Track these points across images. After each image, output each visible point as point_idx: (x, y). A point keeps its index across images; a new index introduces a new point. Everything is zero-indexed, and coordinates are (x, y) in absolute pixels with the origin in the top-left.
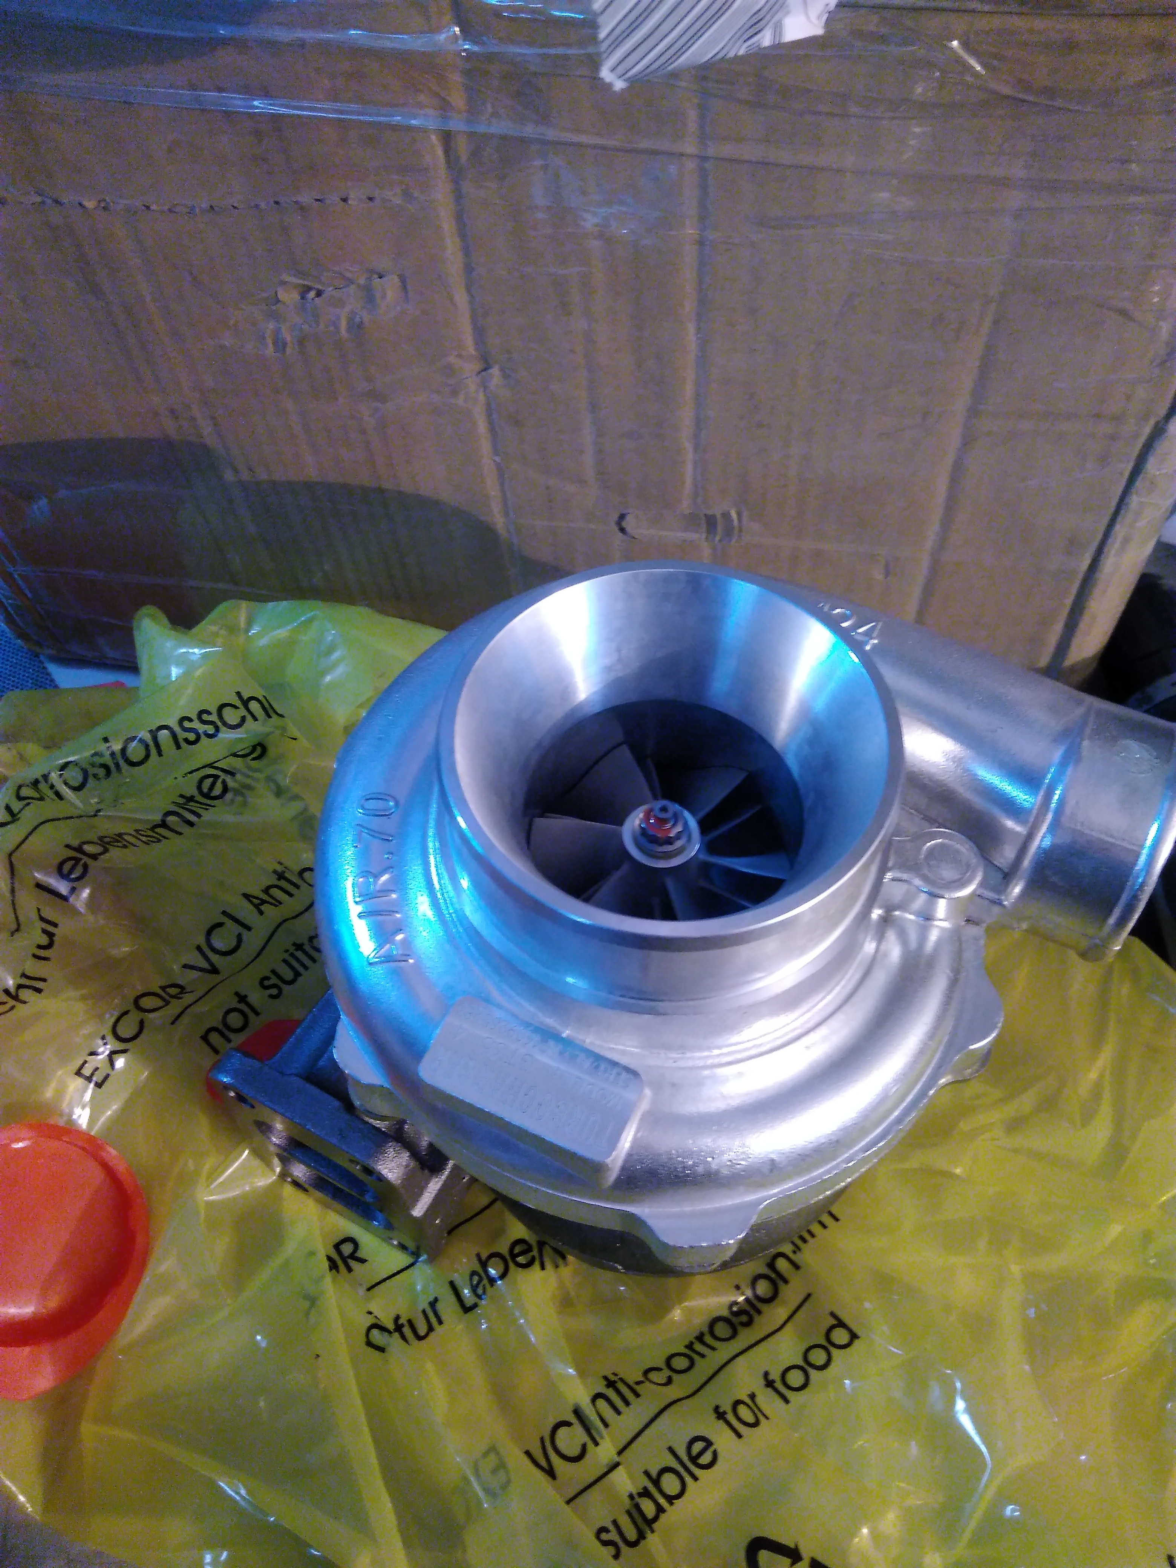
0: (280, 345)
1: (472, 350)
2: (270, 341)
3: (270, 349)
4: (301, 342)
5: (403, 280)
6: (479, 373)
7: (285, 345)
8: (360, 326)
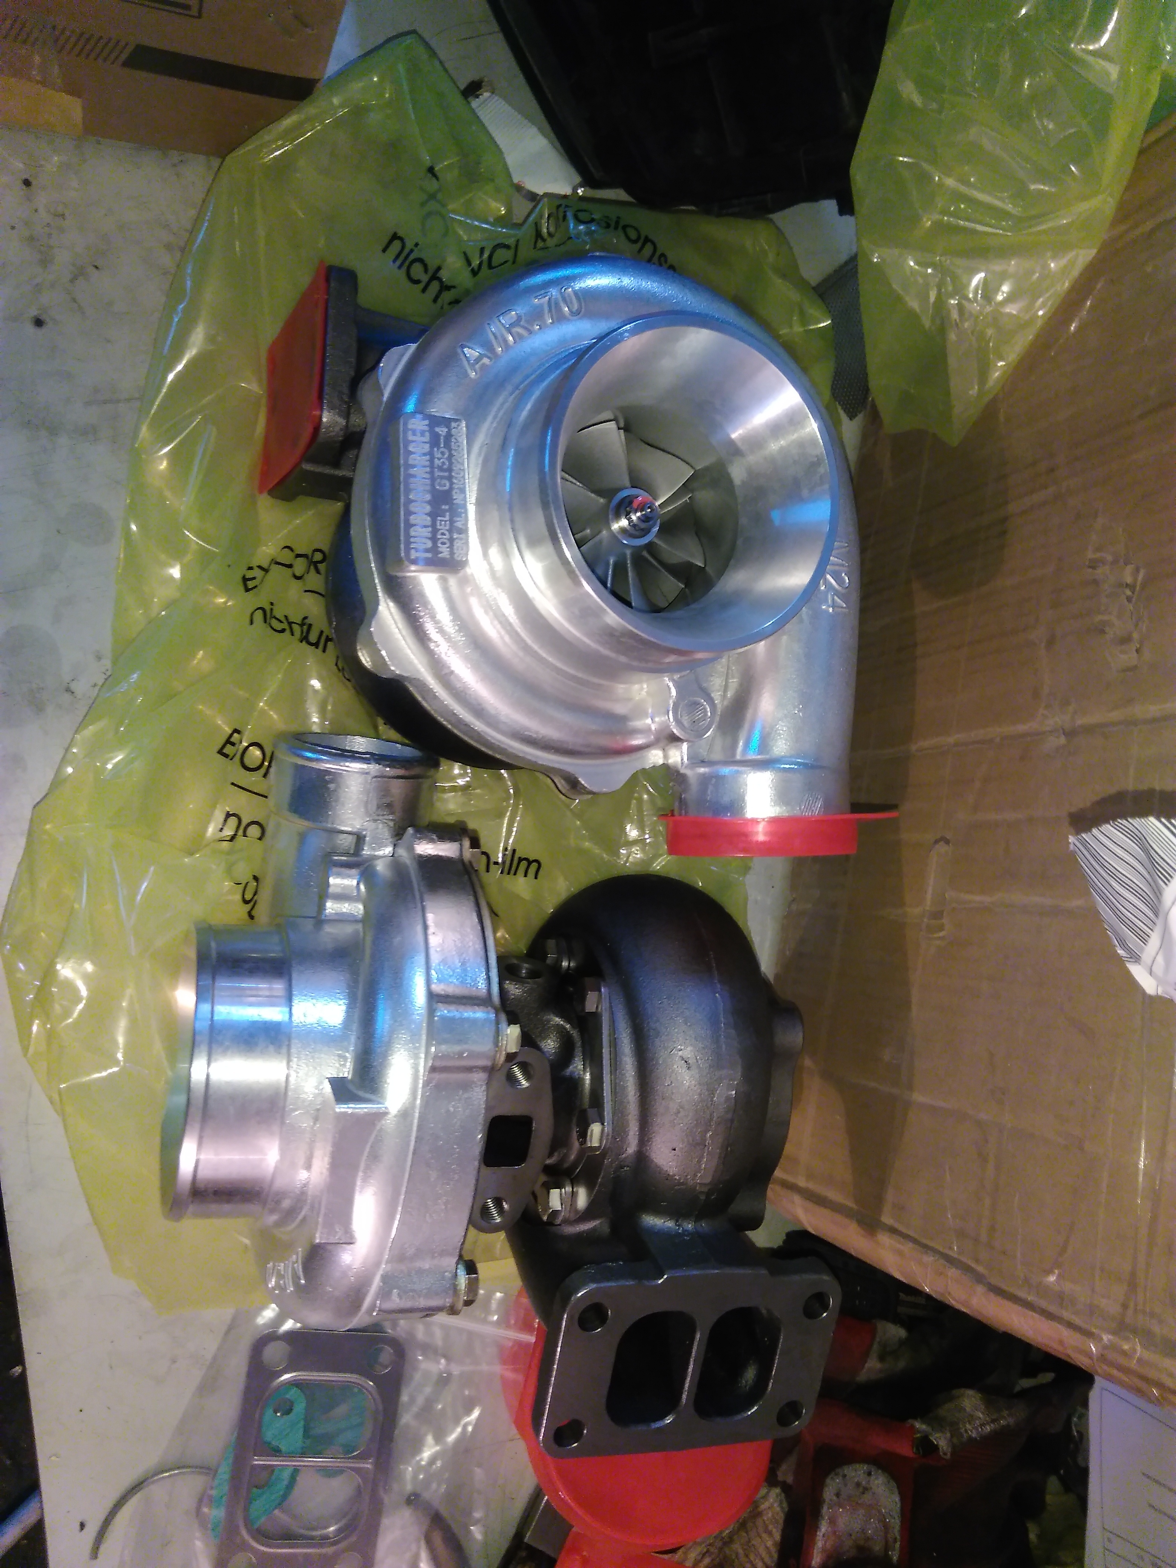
0: (1093, 565)
1: (1079, 722)
2: (1098, 555)
3: (1090, 555)
4: (1095, 582)
5: (1135, 668)
6: (1063, 729)
7: (1094, 568)
8: (1103, 632)
